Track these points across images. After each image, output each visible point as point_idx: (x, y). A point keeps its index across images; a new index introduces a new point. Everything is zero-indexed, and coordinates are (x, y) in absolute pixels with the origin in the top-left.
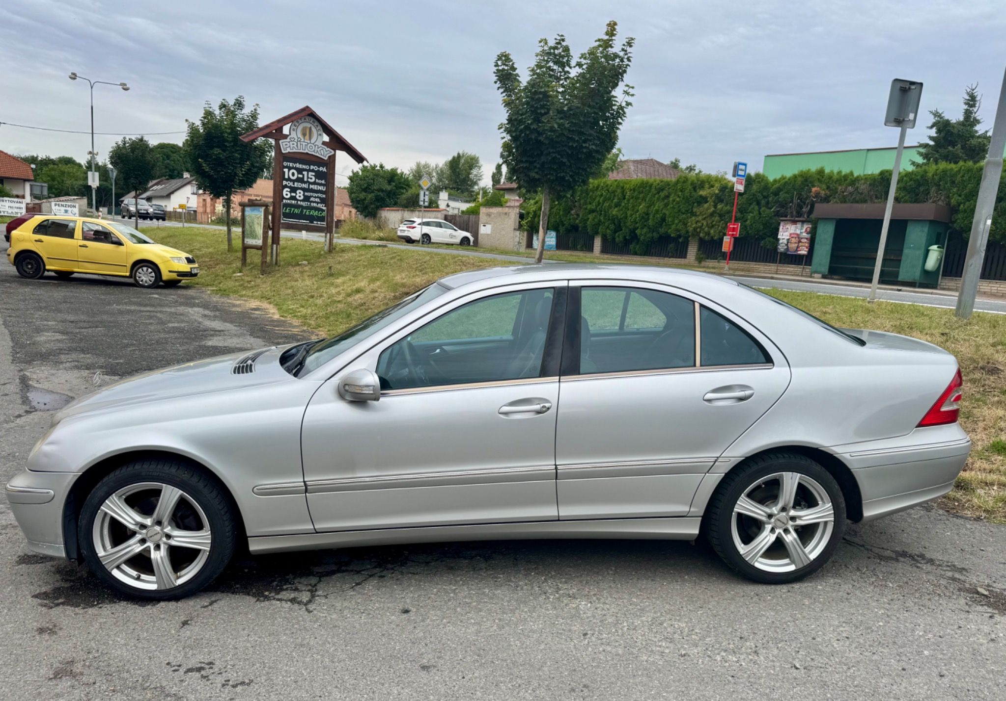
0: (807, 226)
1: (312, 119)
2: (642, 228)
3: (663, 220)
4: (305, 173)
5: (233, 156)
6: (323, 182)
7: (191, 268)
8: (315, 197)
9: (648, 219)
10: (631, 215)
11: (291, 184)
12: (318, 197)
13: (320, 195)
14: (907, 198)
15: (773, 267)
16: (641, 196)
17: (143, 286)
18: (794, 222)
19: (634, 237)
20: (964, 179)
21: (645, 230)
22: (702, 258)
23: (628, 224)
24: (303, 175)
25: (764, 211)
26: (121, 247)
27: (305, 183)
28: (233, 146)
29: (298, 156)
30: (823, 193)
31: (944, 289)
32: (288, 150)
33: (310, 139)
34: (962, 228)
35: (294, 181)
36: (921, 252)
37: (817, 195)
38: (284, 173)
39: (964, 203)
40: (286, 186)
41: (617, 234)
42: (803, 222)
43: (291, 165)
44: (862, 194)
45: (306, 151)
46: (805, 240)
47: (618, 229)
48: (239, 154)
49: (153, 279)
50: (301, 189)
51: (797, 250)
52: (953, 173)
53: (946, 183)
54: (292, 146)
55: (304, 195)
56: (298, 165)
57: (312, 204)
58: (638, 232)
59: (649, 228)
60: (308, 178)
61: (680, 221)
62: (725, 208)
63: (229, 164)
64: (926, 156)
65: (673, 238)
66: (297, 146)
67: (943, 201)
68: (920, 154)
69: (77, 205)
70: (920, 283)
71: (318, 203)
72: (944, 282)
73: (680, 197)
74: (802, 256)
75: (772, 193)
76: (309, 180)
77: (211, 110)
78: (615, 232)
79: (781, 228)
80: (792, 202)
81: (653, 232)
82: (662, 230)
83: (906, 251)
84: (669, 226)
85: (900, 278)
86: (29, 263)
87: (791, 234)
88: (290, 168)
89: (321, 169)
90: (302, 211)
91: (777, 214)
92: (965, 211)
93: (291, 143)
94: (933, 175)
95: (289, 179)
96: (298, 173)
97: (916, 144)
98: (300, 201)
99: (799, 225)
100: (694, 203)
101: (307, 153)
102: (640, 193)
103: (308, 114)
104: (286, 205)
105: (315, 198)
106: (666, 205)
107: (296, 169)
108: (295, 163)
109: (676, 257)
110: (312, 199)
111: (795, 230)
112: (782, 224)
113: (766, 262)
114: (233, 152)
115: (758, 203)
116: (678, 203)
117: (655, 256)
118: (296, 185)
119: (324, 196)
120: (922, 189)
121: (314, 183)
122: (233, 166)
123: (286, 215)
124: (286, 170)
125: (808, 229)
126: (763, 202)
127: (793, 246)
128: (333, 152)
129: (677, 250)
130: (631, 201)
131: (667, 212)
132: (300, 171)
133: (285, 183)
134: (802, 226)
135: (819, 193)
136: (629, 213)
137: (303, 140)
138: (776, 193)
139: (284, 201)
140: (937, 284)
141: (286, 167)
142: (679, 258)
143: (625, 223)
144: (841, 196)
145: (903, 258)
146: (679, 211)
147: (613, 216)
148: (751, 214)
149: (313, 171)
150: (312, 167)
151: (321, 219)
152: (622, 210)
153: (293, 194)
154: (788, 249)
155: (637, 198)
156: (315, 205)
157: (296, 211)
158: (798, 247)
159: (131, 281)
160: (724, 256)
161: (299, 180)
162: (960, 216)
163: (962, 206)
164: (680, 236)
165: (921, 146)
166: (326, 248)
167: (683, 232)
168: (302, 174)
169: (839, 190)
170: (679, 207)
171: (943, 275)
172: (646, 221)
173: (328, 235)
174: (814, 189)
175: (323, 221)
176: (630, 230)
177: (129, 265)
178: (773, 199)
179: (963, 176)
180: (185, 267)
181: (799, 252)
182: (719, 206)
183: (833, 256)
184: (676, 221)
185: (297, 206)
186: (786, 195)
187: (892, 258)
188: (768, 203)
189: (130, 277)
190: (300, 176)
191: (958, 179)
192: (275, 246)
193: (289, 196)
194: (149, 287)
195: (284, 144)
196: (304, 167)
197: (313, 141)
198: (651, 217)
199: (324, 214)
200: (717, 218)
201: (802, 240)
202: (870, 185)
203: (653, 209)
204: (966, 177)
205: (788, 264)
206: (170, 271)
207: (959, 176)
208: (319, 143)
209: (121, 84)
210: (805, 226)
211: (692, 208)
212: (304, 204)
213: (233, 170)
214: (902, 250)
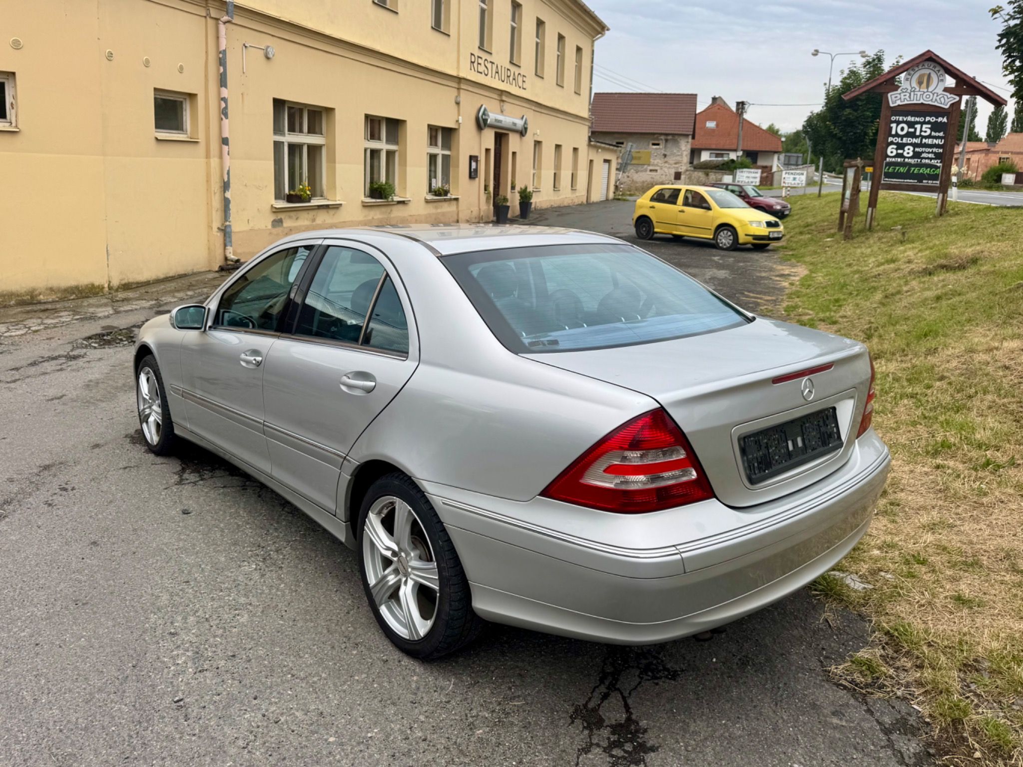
1: (933, 64)
4: (918, 126)
5: (863, 115)
6: (941, 134)
7: (770, 232)
8: (929, 153)
11: (899, 140)
12: (932, 152)
13: (935, 150)
17: (722, 249)
24: (916, 129)
26: (710, 212)
27: (917, 137)
28: (866, 104)
29: (911, 108)
32: (899, 103)
33: (928, 87)
35: (902, 137)
38: (891, 128)
40: (892, 143)
43: (901, 119)
45: (922, 101)
48: (871, 112)
49: (731, 242)
50: (911, 144)
54: (903, 98)
55: (913, 151)
56: (909, 119)
57: (924, 161)
60: (921, 131)
63: (859, 124)
66: (910, 97)
69: (805, 173)
71: (931, 159)
76: (923, 134)
77: (855, 69)
86: (644, 226)
88: (898, 123)
89: (940, 119)
90: (909, 170)
93: (902, 95)
95: (897, 135)
96: (909, 127)
98: (909, 158)
101: (922, 104)
103: (929, 59)
104: (890, 164)
105: (928, 155)
107: (906, 122)
108: (906, 116)
110: (924, 155)
114: (865, 111)
118: (905, 140)
119: (941, 151)
121: (930, 137)
122: (863, 125)
123: (888, 175)
124: (894, 125)
128: (957, 98)
132: (911, 125)
133: (890, 139)
137: (918, 89)
139: (888, 159)
141: (895, 122)
149: (929, 122)
150: (928, 119)
151: (934, 177)
153: (900, 151)
156: (927, 161)
157: (902, 170)
159: (714, 242)
161: (909, 135)
166: (937, 211)
168: (913, 127)
173: (941, 195)
175: (937, 180)
177: (713, 229)
180: (764, 231)
185: (903, 164)
189: (713, 239)
190: (912, 130)
192: (870, 209)
193: (894, 154)
194: (727, 249)
195: (893, 96)
196: (917, 119)
197: (930, 89)
199: (939, 171)
206: (747, 235)
208: (940, 90)
209: (861, 53)
212: (912, 161)
213: (862, 130)
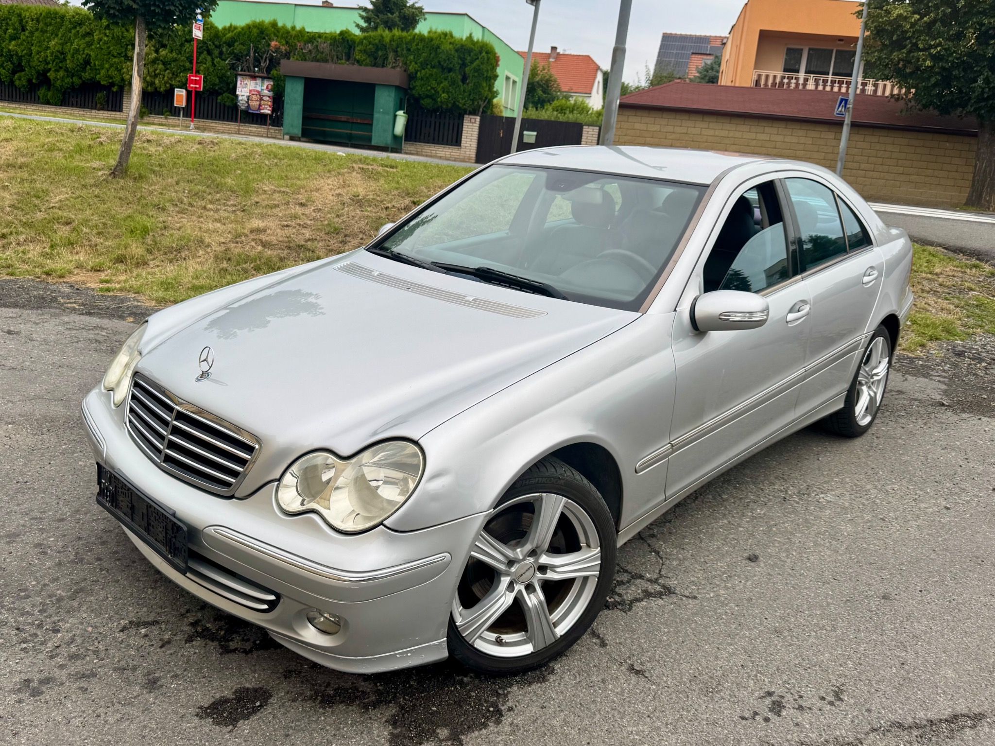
0: (268, 83)
2: (57, 71)
3: (87, 62)
9: (65, 59)
10: (38, 53)
14: (368, 61)
15: (233, 126)
16: (50, 28)
18: (254, 78)
19: (43, 80)
20: (419, 47)
21: (61, 73)
22: (144, 113)
23: (35, 63)
25: (219, 63)
30: (283, 48)
31: (406, 153)
34: (420, 95)
36: (391, 117)
37: (277, 50)
39: (420, 71)
41: (16, 76)
42: (263, 78)
44: (322, 53)
46: (268, 98)
47: (18, 68)
51: (259, 109)
52: (407, 40)
53: (403, 50)
58: (51, 75)
59: (67, 70)
61: (111, 66)
62: (170, 55)
64: (367, 20)
65: (104, 86)
67: (401, 67)
68: (362, 17)
70: (392, 148)
72: (406, 146)
73: (108, 36)
74: (264, 116)
75: (225, 43)
78: (14, 72)
79: (239, 83)
80: (248, 54)
81: (73, 76)
82: (86, 75)
83: (376, 115)
84: (97, 71)
85: (373, 143)
87: (250, 91)
91: (233, 67)
92: (422, 79)
94: (391, 41)
97: (356, 6)
99: (259, 81)
100: (127, 45)
102: (47, 25)
106: (89, 44)
109: (108, 110)
111: (255, 87)
112: (239, 79)
113: (223, 120)
115: (209, 53)
116: (106, 43)
117: (77, 106)
120: (380, 53)
125: (270, 87)
126: (216, 52)
127: (254, 104)
129: (108, 101)
130: (37, 34)
131: (92, 53)
134: (263, 83)
135: (279, 48)
136: (34, 49)
138: (230, 44)
140: (401, 149)
142: (112, 111)
143: (29, 61)
144: (301, 54)
145: (375, 123)
146: (109, 53)
147: (9, 51)
148: (204, 65)
152: (22, 44)
154: (249, 106)
155: (43, 32)
158: (260, 105)
160: (175, 112)
162: (418, 83)
163: (419, 73)
164: (112, 84)
165: (360, 8)
167: (117, 79)
169: (298, 48)
170: (108, 48)
171: (405, 140)
172: (61, 62)
174: (273, 43)
176: (38, 72)
178: (227, 50)
179: (417, 45)
181: (262, 111)
182: (163, 52)
183: (305, 118)
184: (107, 66)
186: (242, 47)
187: (359, 121)
188: (221, 53)
191: (414, 47)
198: (69, 56)
200: (161, 66)
201: (264, 98)
202: (331, 44)
203: (71, 48)
204: (420, 46)
205: (249, 123)
207: (414, 44)
210: (266, 83)
211: (126, 51)
214: (372, 115)
